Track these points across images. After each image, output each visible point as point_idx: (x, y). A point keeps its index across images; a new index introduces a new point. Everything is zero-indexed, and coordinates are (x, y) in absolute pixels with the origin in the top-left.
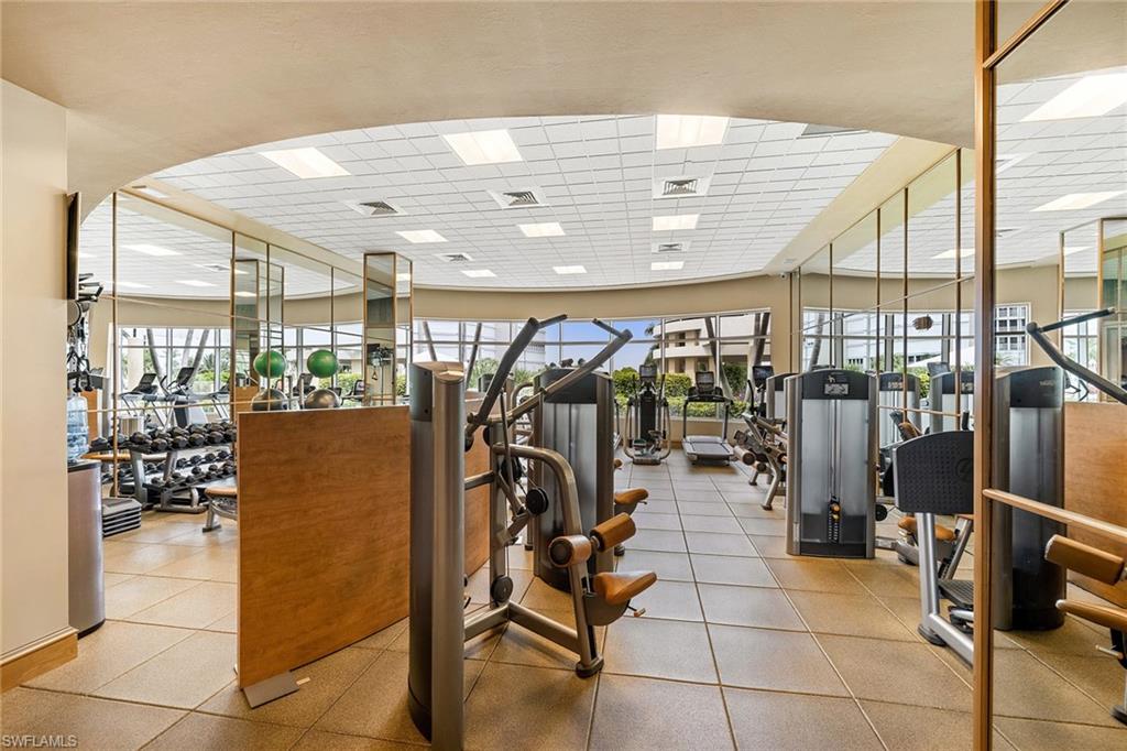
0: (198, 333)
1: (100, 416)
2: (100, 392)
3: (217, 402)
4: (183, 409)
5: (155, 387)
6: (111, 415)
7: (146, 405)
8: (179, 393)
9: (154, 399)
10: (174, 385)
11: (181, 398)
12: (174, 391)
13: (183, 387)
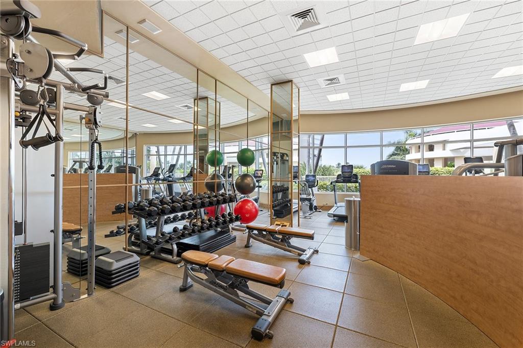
0: (178, 148)
1: (133, 188)
2: (134, 175)
3: (185, 181)
4: (171, 184)
5: (160, 174)
6: (139, 187)
7: (156, 182)
8: (169, 177)
9: (159, 180)
10: (167, 173)
11: (170, 179)
12: (167, 175)
13: (171, 174)
